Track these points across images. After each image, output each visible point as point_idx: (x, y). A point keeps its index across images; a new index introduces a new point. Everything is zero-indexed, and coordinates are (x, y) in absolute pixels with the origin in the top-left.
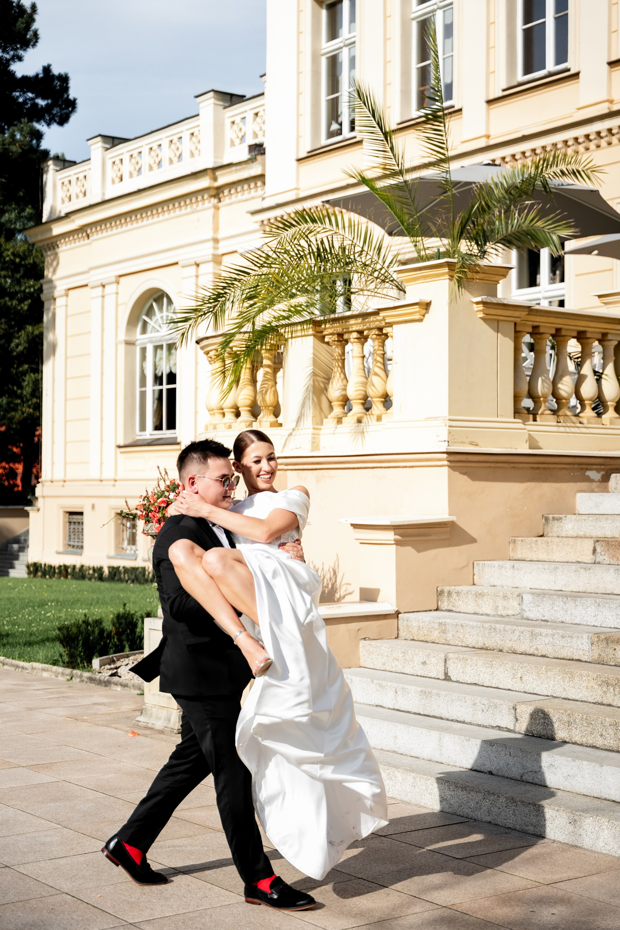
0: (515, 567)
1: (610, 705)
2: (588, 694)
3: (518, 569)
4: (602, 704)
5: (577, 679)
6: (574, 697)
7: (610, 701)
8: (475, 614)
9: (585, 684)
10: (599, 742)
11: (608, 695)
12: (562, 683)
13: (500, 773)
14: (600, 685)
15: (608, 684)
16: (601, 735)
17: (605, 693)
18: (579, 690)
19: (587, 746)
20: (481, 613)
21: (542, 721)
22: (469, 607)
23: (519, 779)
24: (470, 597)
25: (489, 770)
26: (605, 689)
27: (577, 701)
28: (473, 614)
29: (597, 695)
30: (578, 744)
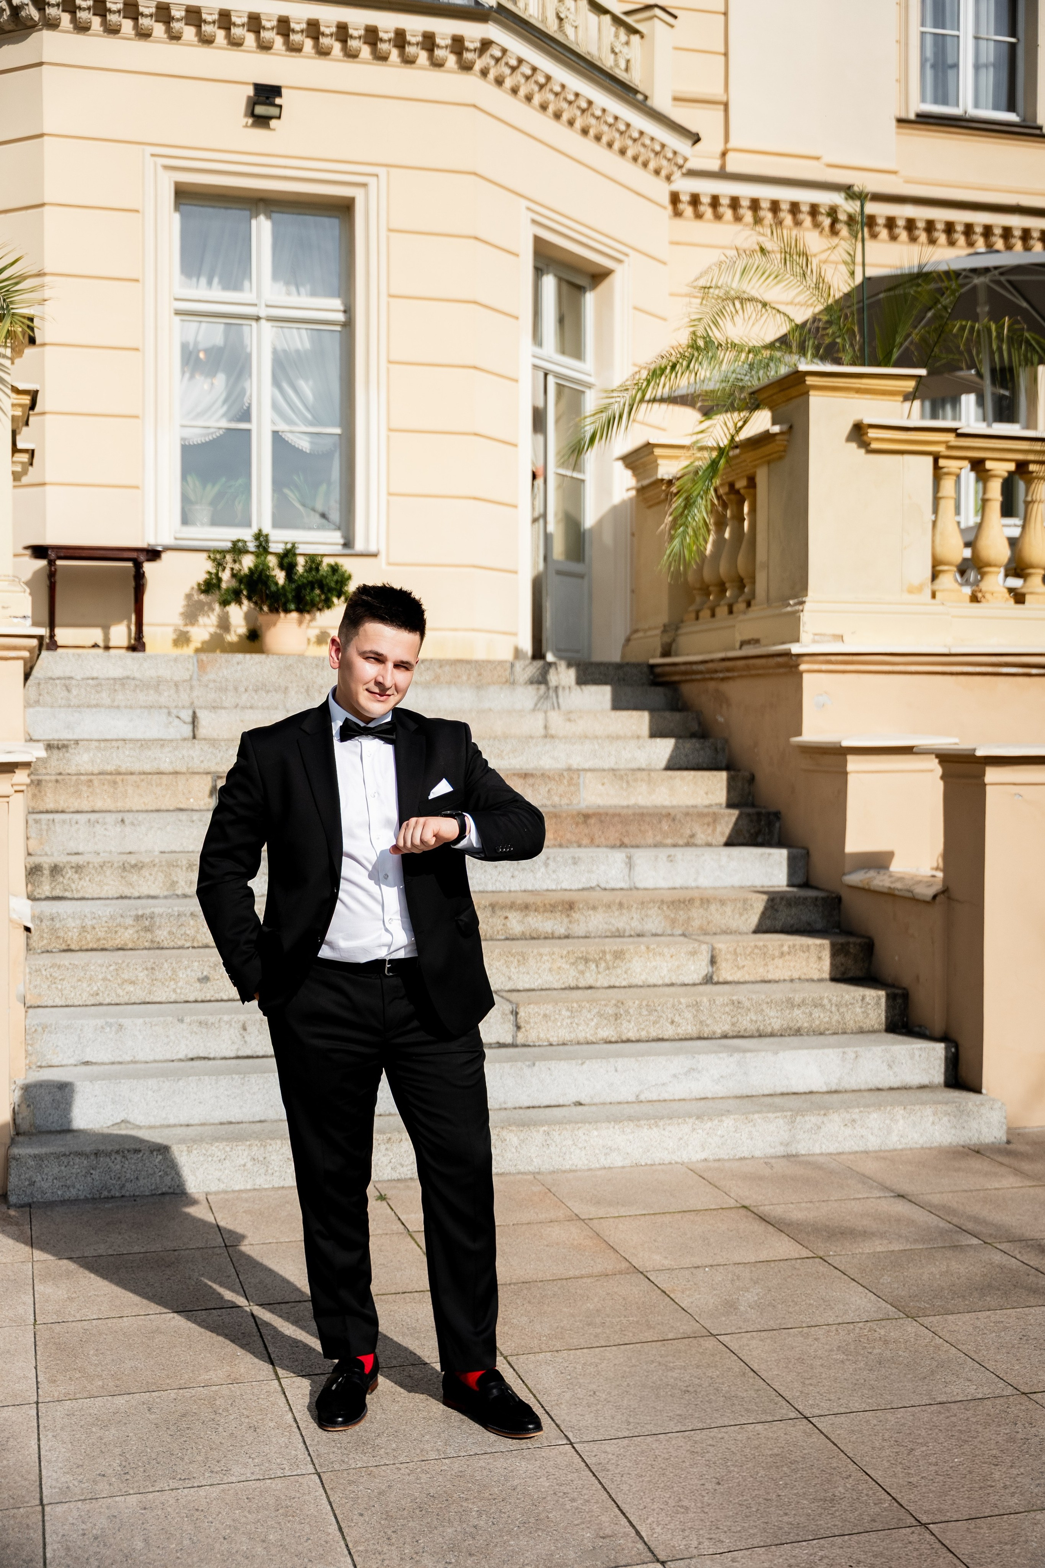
0: (127, 822)
1: (590, 988)
2: (551, 979)
3: (133, 824)
4: (577, 988)
5: (532, 962)
6: (527, 986)
7: (591, 982)
8: (122, 897)
9: (547, 965)
10: (669, 1031)
11: (587, 974)
12: (504, 969)
13: (596, 1101)
14: (573, 964)
15: (587, 961)
16: (672, 1022)
17: (582, 973)
18: (536, 976)
19: (647, 1041)
20: (137, 894)
21: (569, 1021)
22: (106, 888)
23: (634, 1099)
24: (108, 873)
25: (574, 1100)
26: (581, 967)
27: (533, 990)
28: (117, 898)
29: (570, 977)
30: (632, 1041)
